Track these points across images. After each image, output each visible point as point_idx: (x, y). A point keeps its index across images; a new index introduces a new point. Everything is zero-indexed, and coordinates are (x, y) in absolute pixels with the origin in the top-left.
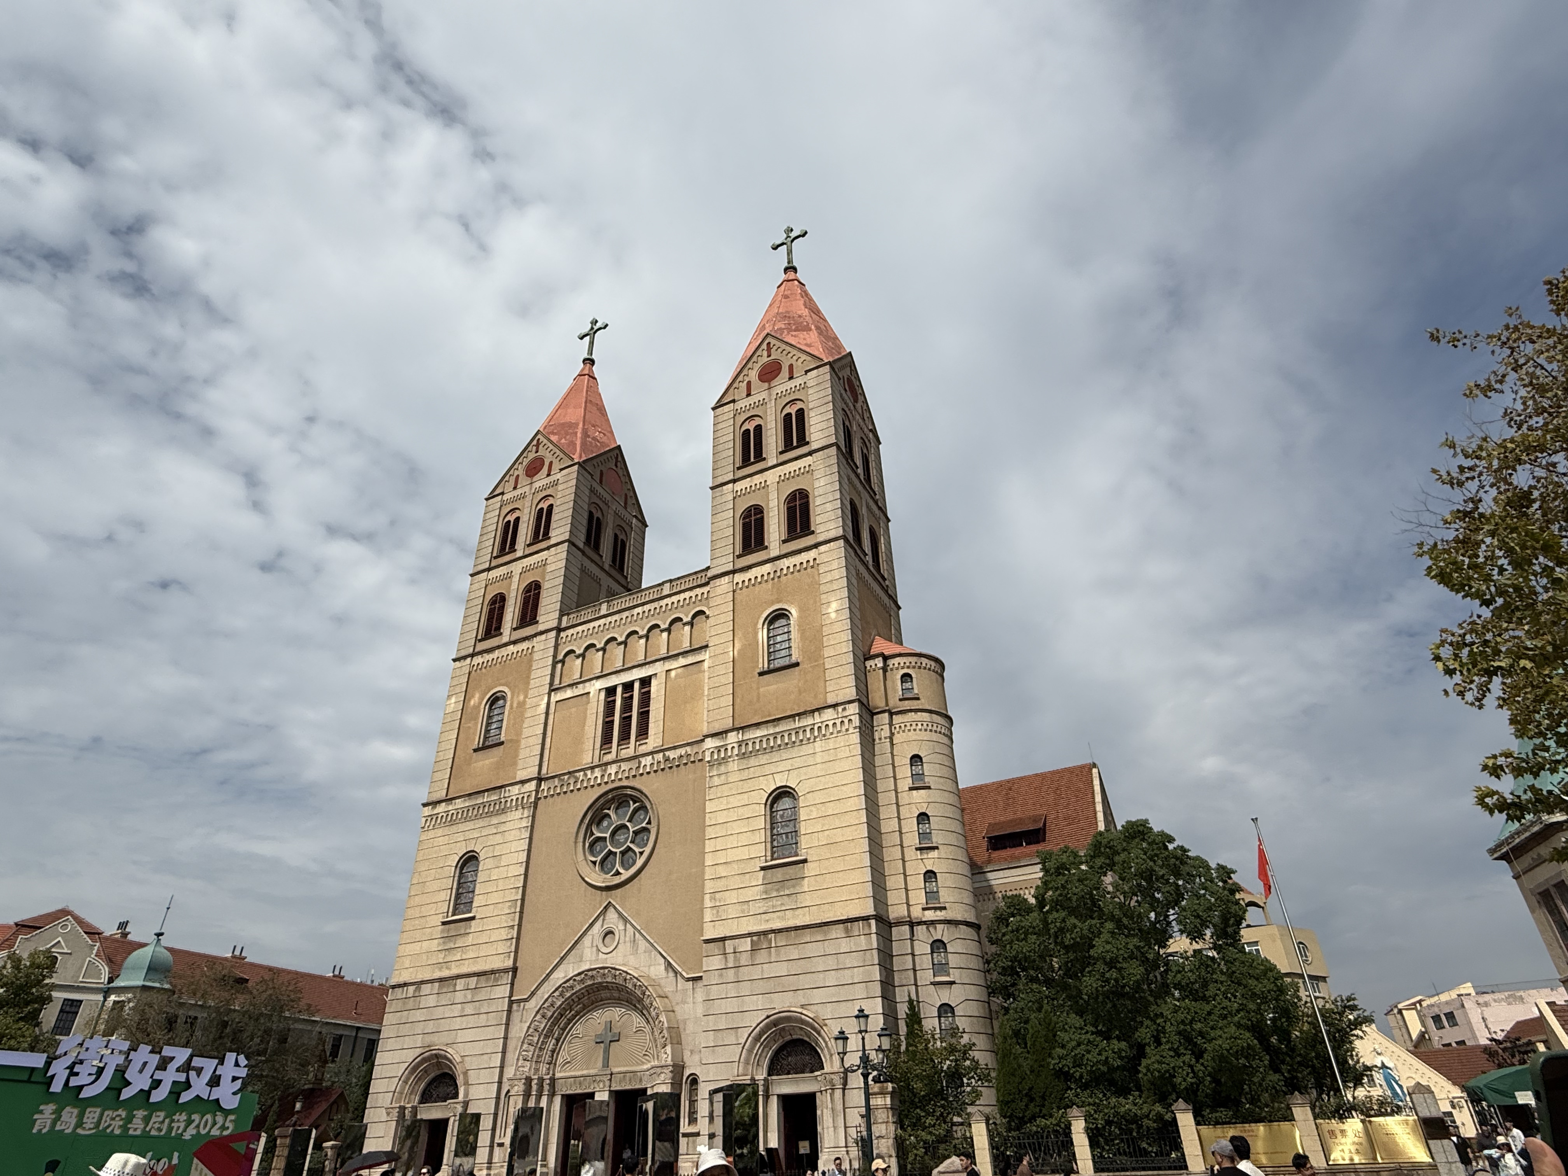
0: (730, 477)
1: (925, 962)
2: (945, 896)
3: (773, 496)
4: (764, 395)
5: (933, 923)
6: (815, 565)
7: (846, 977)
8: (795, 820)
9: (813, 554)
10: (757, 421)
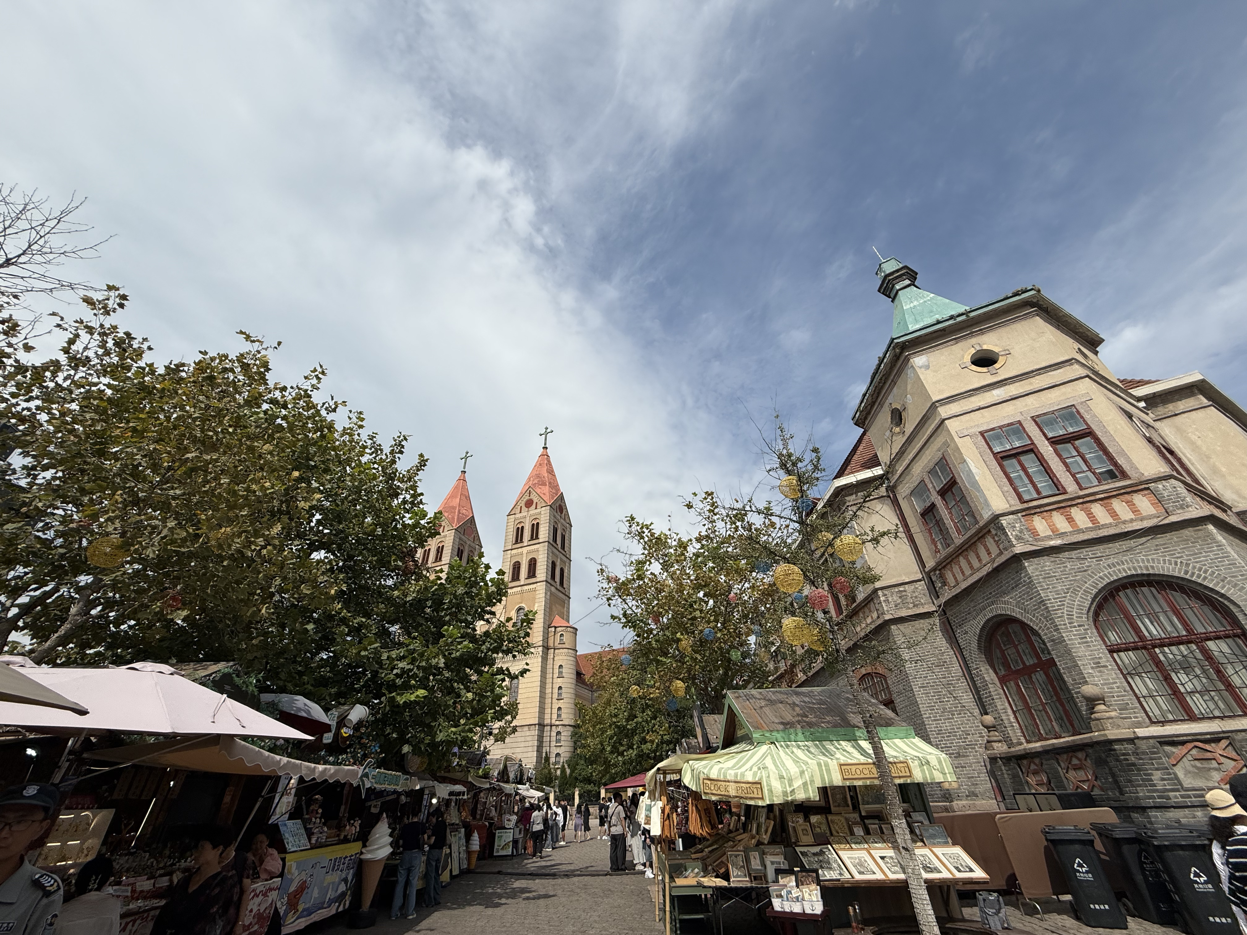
0: (510, 548)
1: (554, 739)
2: (563, 716)
3: (524, 558)
4: (525, 514)
5: (558, 725)
6: (535, 590)
7: (527, 744)
8: (517, 687)
9: (534, 586)
10: (522, 524)
